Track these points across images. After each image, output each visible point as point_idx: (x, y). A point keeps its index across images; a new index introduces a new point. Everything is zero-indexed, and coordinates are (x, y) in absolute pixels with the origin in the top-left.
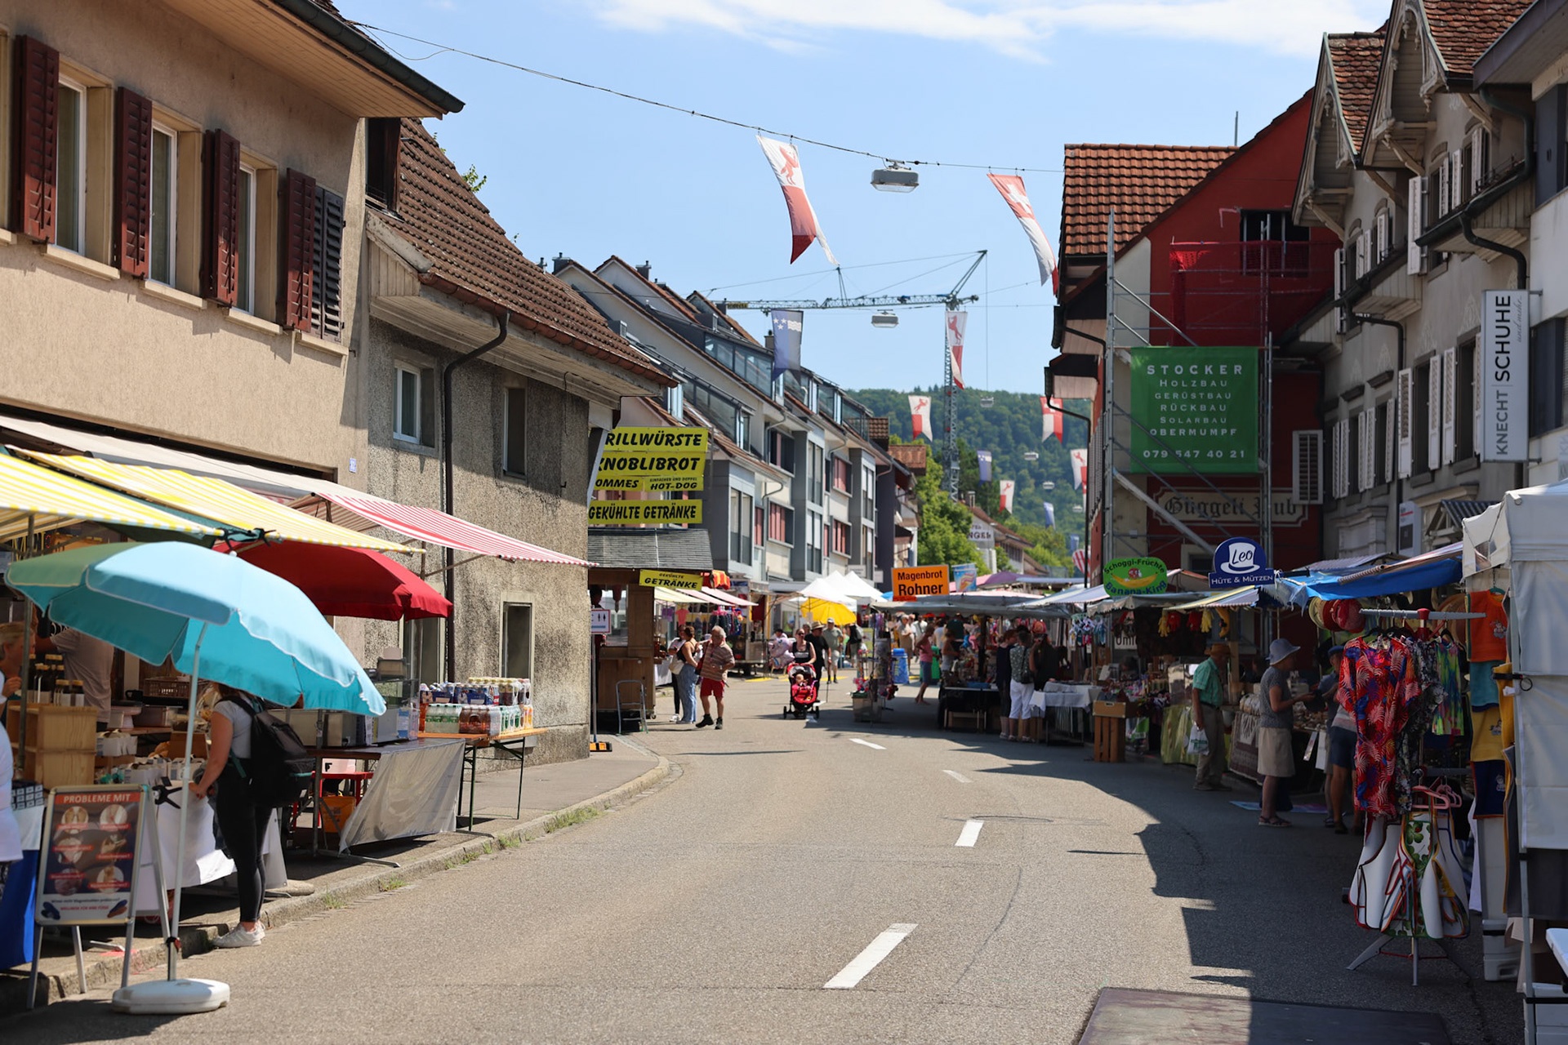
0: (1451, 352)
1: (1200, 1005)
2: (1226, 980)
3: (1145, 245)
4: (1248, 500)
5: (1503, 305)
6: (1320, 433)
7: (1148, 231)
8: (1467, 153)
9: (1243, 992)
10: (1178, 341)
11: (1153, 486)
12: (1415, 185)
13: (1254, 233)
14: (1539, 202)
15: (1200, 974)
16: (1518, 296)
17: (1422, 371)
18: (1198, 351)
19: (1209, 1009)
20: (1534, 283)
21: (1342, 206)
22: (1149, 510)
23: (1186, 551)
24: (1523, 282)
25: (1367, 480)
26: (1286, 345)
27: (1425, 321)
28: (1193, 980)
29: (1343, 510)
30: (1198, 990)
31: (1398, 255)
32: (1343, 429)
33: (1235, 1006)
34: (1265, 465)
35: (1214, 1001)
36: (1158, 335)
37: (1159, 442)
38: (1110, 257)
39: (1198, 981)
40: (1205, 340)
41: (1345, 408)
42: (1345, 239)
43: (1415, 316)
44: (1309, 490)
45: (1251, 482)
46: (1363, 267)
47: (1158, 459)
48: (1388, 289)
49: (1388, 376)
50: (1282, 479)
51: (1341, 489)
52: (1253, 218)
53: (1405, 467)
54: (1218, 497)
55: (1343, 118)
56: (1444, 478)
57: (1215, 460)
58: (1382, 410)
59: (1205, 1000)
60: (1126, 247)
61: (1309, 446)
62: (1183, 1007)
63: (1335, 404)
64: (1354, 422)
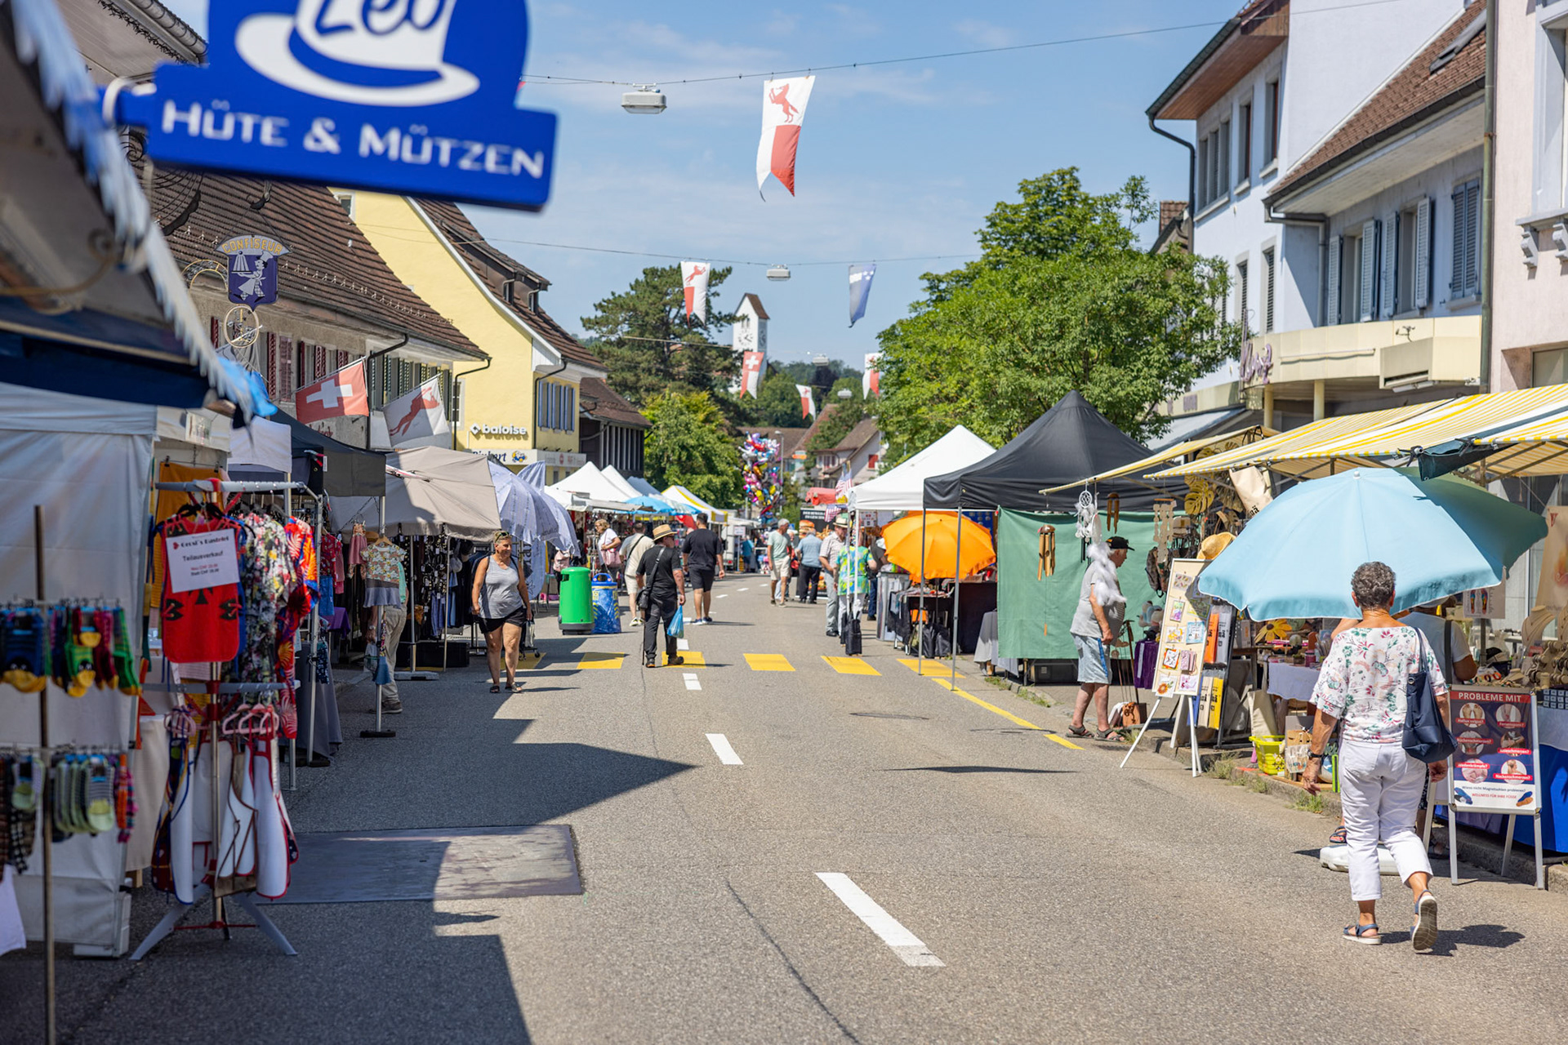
1: (484, 887)
2: (459, 919)
9: (440, 906)
15: (486, 923)
19: (473, 885)
28: (493, 914)
30: (485, 902)
33: (449, 890)
35: (468, 893)
39: (487, 913)
59: (477, 893)
62: (498, 884)
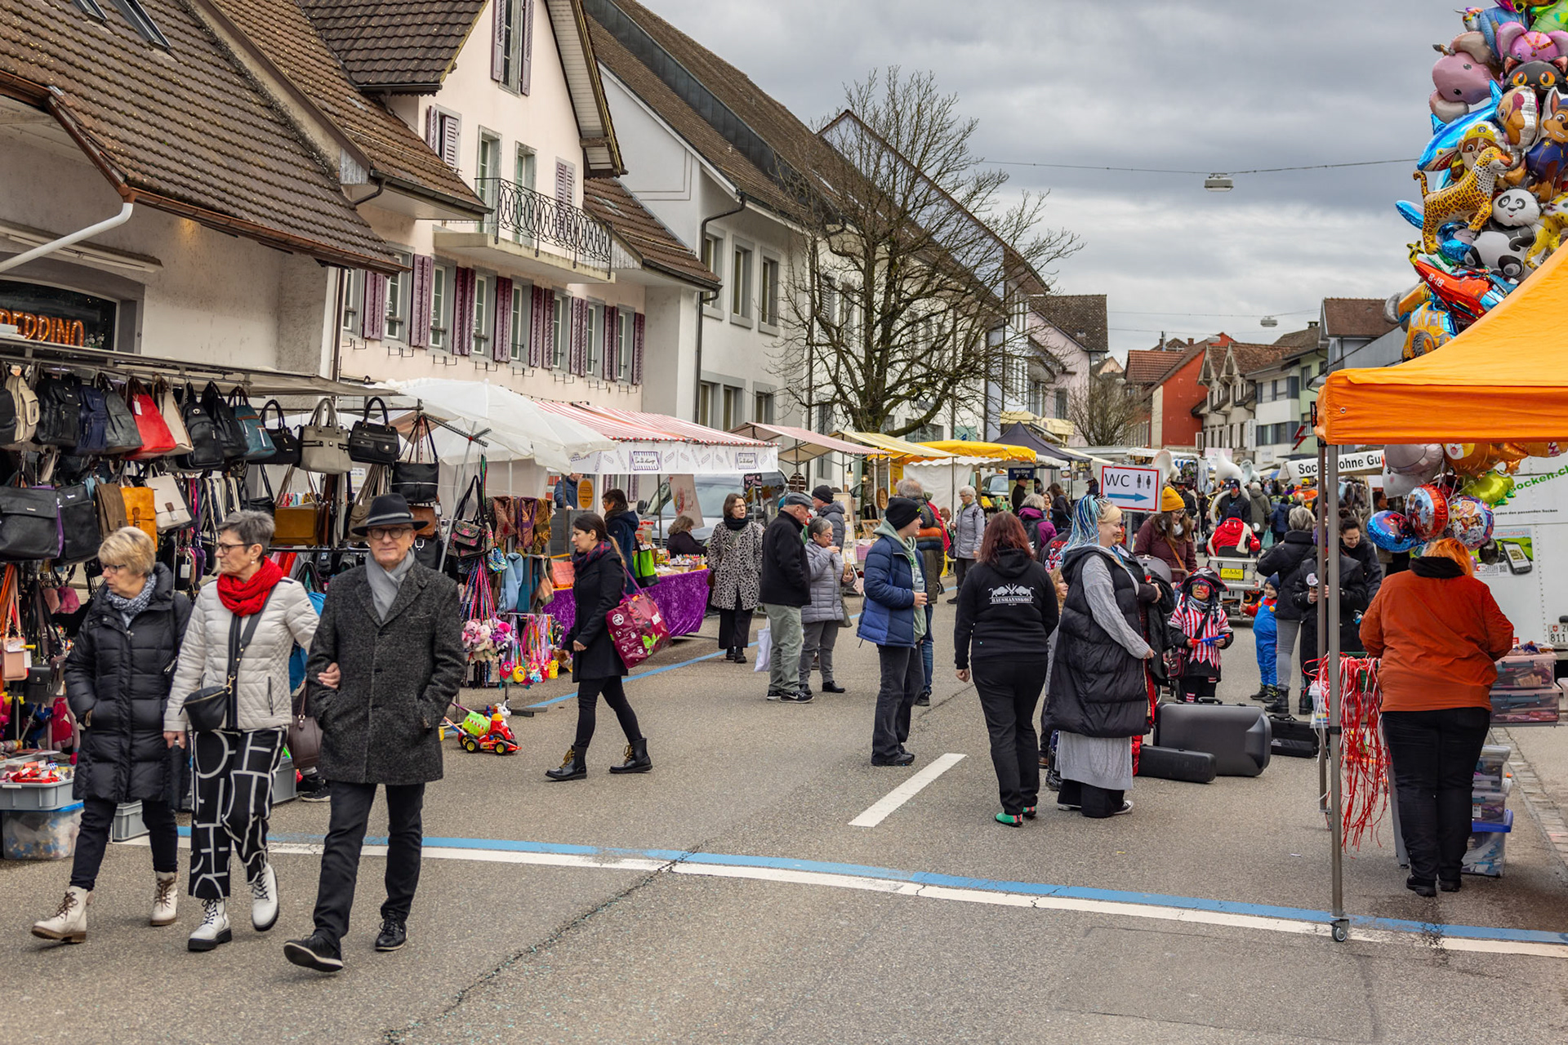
3: (1161, 387)
6: (1202, 434)
8: (1243, 386)
14: (1257, 403)
16: (1254, 420)
21: (1209, 383)
24: (1254, 417)
25: (1217, 447)
26: (1195, 413)
31: (1225, 402)
32: (1209, 433)
41: (1210, 430)
42: (1210, 391)
43: (1230, 415)
44: (1199, 446)
48: (1224, 408)
49: (1222, 425)
50: (1193, 444)
51: (1209, 447)
53: (1228, 446)
55: (1212, 368)
56: (1237, 451)
58: (1220, 432)
63: (1206, 427)
64: (1213, 433)
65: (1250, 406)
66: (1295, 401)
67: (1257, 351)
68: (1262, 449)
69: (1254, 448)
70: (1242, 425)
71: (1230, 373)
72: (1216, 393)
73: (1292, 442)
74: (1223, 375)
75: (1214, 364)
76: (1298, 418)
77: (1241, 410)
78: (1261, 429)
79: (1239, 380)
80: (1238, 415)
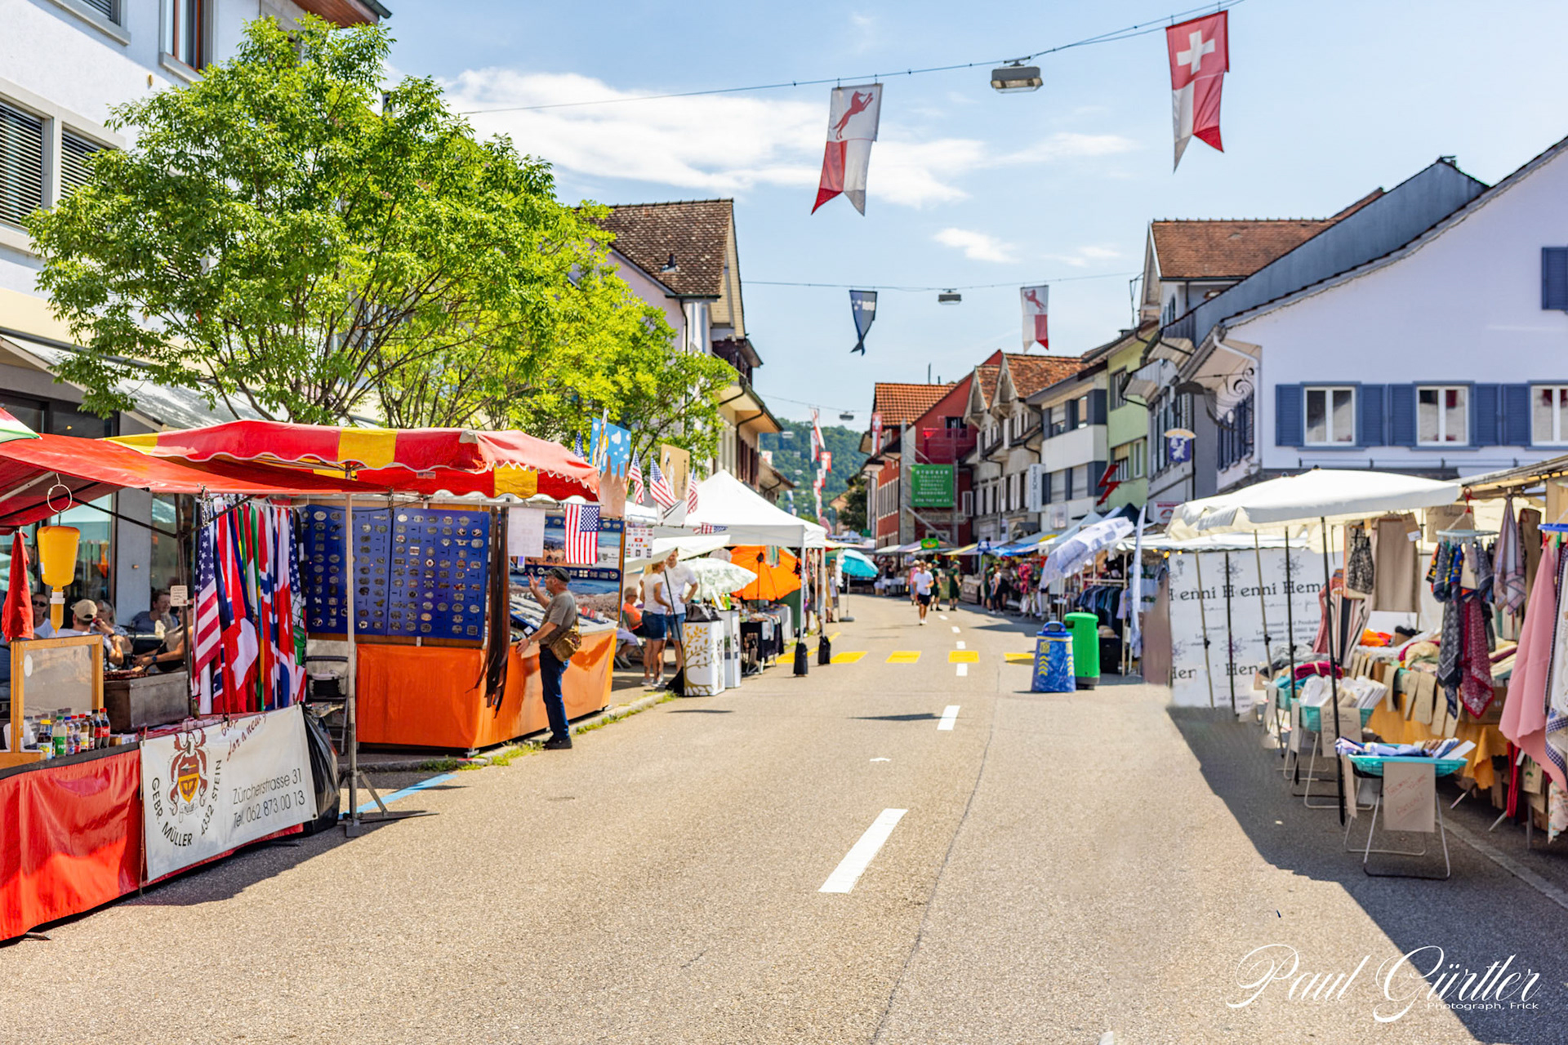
0: (1018, 476)
3: (914, 429)
4: (948, 515)
5: (1035, 468)
6: (971, 493)
7: (914, 423)
8: (1023, 417)
10: (926, 462)
11: (917, 510)
12: (1006, 422)
13: (949, 426)
14: (1044, 439)
16: (1039, 466)
17: (1009, 479)
18: (934, 466)
20: (1043, 461)
21: (980, 419)
22: (915, 519)
23: (927, 532)
24: (1040, 462)
25: (989, 510)
26: (962, 465)
27: (1010, 464)
29: (980, 519)
31: (1000, 442)
32: (980, 493)
34: (955, 504)
36: (919, 459)
37: (921, 496)
38: (903, 429)
40: (936, 461)
41: (981, 486)
42: (981, 429)
43: (1006, 461)
44: (968, 511)
45: (949, 509)
46: (988, 444)
47: (920, 502)
48: (998, 453)
49: (997, 478)
50: (960, 508)
51: (980, 511)
52: (949, 420)
53: (1003, 508)
54: (939, 514)
55: (983, 396)
56: (1016, 513)
57: (939, 502)
58: (995, 489)
60: (908, 427)
61: (968, 497)
63: (977, 483)
64: (985, 491)
65: (1033, 445)
66: (1101, 428)
67: (1043, 365)
68: (1048, 507)
69: (1039, 508)
70: (1023, 475)
71: (1004, 399)
72: (988, 434)
73: (1096, 494)
74: (996, 403)
75: (986, 391)
76: (1104, 456)
77: (1020, 451)
78: (1047, 478)
79: (1018, 408)
80: (1018, 459)
